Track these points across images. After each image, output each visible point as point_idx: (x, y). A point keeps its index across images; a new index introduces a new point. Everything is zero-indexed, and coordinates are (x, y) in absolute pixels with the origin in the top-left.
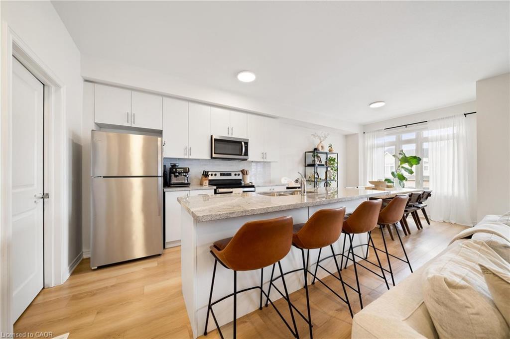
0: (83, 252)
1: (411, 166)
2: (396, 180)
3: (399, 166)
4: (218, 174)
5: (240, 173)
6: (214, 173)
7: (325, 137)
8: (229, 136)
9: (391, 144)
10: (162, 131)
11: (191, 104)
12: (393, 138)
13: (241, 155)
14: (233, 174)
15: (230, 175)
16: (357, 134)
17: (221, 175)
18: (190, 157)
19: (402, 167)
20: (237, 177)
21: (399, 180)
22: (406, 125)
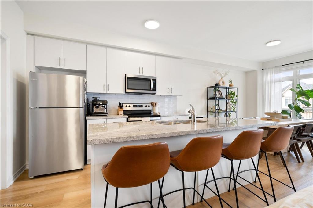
0: (26, 165)
1: (308, 98)
2: (293, 112)
3: (296, 99)
4: (132, 106)
5: (150, 105)
6: (128, 105)
7: (226, 74)
8: (140, 75)
9: (289, 79)
10: (86, 71)
11: (109, 49)
12: (290, 74)
13: (150, 90)
14: (144, 106)
15: (141, 106)
16: (256, 70)
17: (134, 106)
18: (108, 92)
19: (299, 100)
20: (147, 108)
21: (295, 112)
22: (303, 62)
